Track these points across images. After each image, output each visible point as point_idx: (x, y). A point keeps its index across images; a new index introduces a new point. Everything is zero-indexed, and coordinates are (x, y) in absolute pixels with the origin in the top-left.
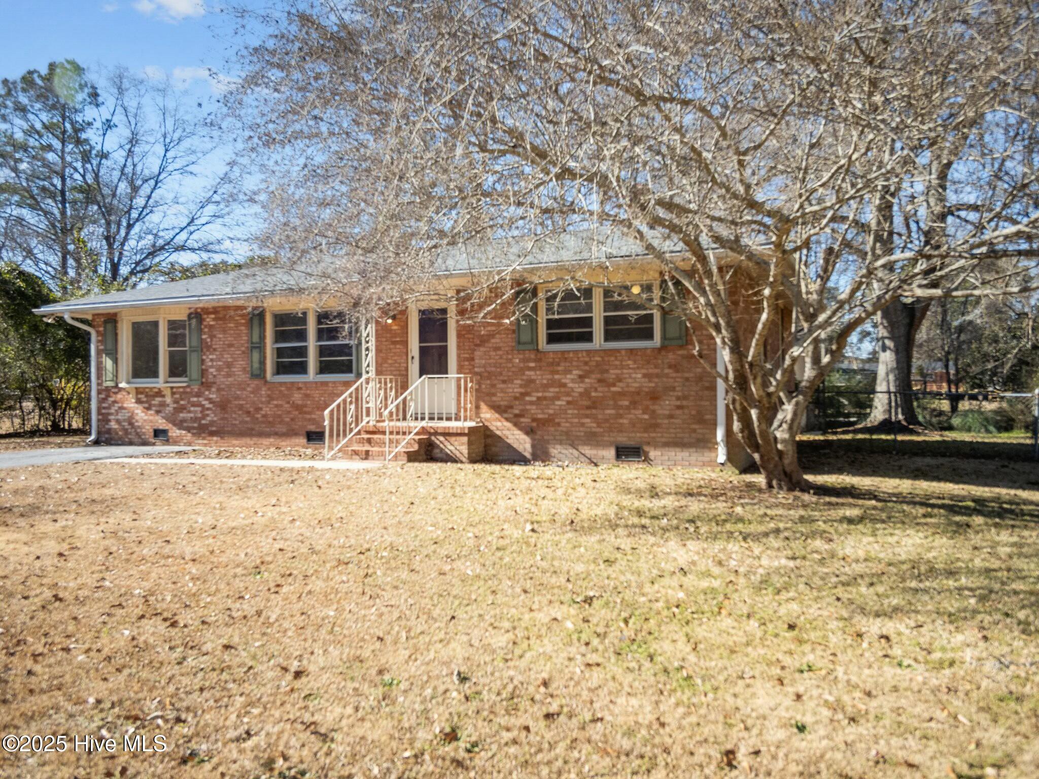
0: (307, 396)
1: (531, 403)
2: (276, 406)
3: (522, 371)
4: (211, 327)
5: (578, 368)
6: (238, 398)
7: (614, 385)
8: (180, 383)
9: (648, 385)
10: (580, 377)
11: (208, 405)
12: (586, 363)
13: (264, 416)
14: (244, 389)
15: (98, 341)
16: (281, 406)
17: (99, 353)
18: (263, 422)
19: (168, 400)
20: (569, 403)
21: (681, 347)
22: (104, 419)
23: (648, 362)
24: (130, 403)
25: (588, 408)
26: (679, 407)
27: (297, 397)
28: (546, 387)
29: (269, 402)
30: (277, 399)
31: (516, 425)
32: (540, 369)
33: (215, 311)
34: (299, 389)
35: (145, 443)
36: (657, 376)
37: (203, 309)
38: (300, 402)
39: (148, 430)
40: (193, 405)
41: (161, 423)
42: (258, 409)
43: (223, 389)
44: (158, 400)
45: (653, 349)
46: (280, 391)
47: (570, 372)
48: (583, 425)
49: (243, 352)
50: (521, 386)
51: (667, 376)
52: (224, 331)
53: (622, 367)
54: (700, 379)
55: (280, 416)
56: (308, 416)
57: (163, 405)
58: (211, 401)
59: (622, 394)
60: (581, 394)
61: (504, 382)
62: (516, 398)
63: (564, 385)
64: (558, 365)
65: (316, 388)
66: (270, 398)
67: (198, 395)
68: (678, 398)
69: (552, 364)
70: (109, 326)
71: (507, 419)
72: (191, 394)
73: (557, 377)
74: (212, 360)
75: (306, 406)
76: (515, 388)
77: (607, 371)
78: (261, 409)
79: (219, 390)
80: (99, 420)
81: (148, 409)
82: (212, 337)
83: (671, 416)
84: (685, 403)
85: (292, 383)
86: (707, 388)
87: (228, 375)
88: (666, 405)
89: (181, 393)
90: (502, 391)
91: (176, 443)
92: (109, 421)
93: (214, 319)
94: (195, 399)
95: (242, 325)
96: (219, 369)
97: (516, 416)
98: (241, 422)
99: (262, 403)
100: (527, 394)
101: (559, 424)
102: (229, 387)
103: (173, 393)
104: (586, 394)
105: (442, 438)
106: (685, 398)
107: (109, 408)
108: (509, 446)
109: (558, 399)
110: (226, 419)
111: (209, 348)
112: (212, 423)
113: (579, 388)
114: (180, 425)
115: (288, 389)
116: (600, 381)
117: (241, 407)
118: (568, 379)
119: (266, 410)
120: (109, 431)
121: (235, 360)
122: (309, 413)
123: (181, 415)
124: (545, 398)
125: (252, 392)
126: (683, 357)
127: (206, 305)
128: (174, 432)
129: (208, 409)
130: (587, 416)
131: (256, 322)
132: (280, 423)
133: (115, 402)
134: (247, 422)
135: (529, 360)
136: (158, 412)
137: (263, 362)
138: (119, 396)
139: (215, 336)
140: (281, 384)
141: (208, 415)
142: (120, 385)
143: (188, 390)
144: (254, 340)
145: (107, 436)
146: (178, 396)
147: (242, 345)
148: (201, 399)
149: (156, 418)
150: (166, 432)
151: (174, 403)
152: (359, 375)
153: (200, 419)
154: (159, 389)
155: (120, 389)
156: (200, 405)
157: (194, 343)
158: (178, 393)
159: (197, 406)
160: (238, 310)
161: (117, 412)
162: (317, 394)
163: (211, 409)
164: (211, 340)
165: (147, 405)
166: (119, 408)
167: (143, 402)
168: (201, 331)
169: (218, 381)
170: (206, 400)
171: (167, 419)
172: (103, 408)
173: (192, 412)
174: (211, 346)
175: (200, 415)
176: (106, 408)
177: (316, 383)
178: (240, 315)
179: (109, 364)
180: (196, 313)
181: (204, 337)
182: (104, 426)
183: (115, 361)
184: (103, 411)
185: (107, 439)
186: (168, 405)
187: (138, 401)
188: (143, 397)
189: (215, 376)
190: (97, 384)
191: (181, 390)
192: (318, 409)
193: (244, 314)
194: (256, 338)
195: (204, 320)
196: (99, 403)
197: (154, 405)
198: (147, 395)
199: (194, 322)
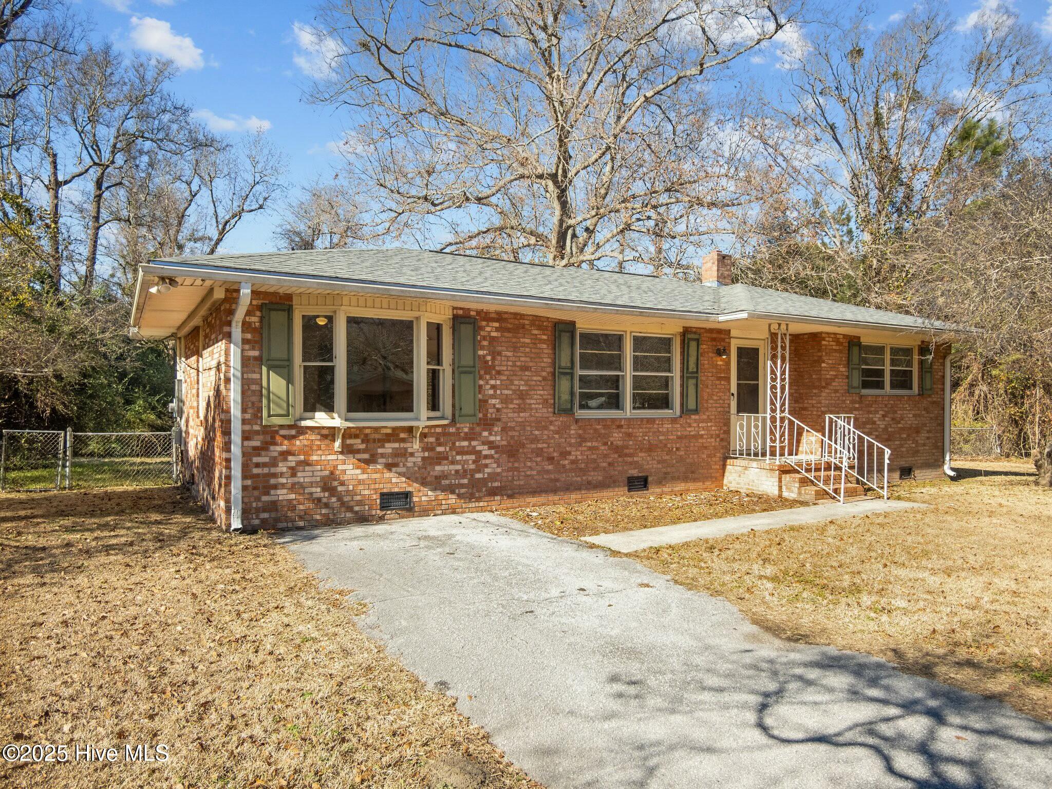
0: (629, 435)
2: (590, 448)
4: (493, 340)
6: (536, 440)
8: (436, 420)
9: (915, 423)
10: (883, 416)
11: (486, 451)
12: (885, 406)
13: (573, 462)
14: (545, 428)
15: (245, 341)
16: (597, 448)
17: (248, 363)
18: (571, 470)
19: (416, 445)
21: (930, 396)
22: (257, 484)
23: (916, 406)
24: (329, 454)
26: (927, 438)
27: (616, 437)
29: (580, 445)
30: (591, 440)
32: (862, 409)
33: (500, 317)
34: (620, 427)
35: (363, 519)
36: (919, 416)
37: (479, 312)
38: (620, 443)
40: (462, 452)
41: (396, 482)
42: (564, 454)
43: (512, 429)
44: (389, 447)
46: (596, 430)
47: (878, 412)
49: (544, 379)
51: (923, 416)
52: (515, 349)
53: (903, 409)
54: (937, 418)
55: (595, 461)
56: (629, 459)
57: (403, 454)
58: (491, 445)
59: (903, 429)
60: (883, 430)
63: (876, 423)
64: (872, 406)
65: (636, 426)
66: (582, 439)
67: (470, 437)
68: (928, 432)
69: (869, 406)
70: (278, 317)
72: (458, 436)
74: (493, 387)
75: (627, 447)
77: (896, 412)
78: (569, 453)
79: (504, 429)
80: (245, 488)
81: (372, 460)
82: (495, 354)
83: (924, 445)
84: (931, 435)
85: (611, 421)
86: (940, 425)
87: (521, 409)
88: (923, 437)
89: (438, 436)
91: (425, 512)
92: (272, 487)
93: (497, 329)
94: (465, 443)
96: (506, 400)
98: (539, 473)
99: (571, 445)
102: (522, 425)
103: (423, 436)
104: (887, 429)
106: (931, 431)
107: (274, 463)
110: (517, 469)
111: (488, 369)
112: (493, 477)
114: (436, 484)
115: (605, 427)
116: (893, 419)
117: (539, 452)
119: (576, 454)
120: (273, 506)
121: (532, 388)
122: (631, 455)
123: (438, 468)
125: (557, 432)
126: (930, 402)
127: (485, 307)
128: (423, 495)
129: (486, 457)
131: (565, 338)
132: (594, 469)
133: (285, 454)
134: (548, 472)
135: (855, 402)
136: (389, 467)
137: (572, 394)
138: (300, 442)
139: (499, 354)
140: (599, 421)
141: (486, 466)
142: (305, 423)
143: (452, 430)
144: (563, 364)
145: (265, 515)
146: (432, 440)
147: (543, 369)
148: (474, 443)
149: (387, 475)
150: (407, 495)
151: (424, 450)
152: (685, 411)
153: (473, 472)
154: (394, 429)
155: (302, 431)
156: (473, 451)
157: (467, 360)
158: (432, 435)
159: (467, 453)
160: (537, 321)
161: (293, 472)
162: (639, 433)
163: (491, 457)
164: (493, 359)
165: (366, 456)
166: (300, 463)
167: (358, 451)
168: (476, 345)
169: (504, 416)
170: (484, 443)
171: (410, 476)
172: (257, 465)
173: (458, 463)
174: (493, 367)
175: (472, 467)
176: (265, 465)
177: (642, 419)
178: (539, 328)
179: (276, 383)
180: (469, 317)
181: (481, 353)
182: (258, 499)
183: (290, 380)
184: (256, 471)
185: (264, 521)
186: (412, 455)
187: (347, 450)
188: (357, 443)
189: (498, 410)
190: (244, 422)
191: (439, 430)
192: (641, 451)
193: (546, 328)
194: (565, 361)
195: (482, 328)
196: (247, 455)
197: (383, 456)
198: (366, 440)
199: (466, 330)
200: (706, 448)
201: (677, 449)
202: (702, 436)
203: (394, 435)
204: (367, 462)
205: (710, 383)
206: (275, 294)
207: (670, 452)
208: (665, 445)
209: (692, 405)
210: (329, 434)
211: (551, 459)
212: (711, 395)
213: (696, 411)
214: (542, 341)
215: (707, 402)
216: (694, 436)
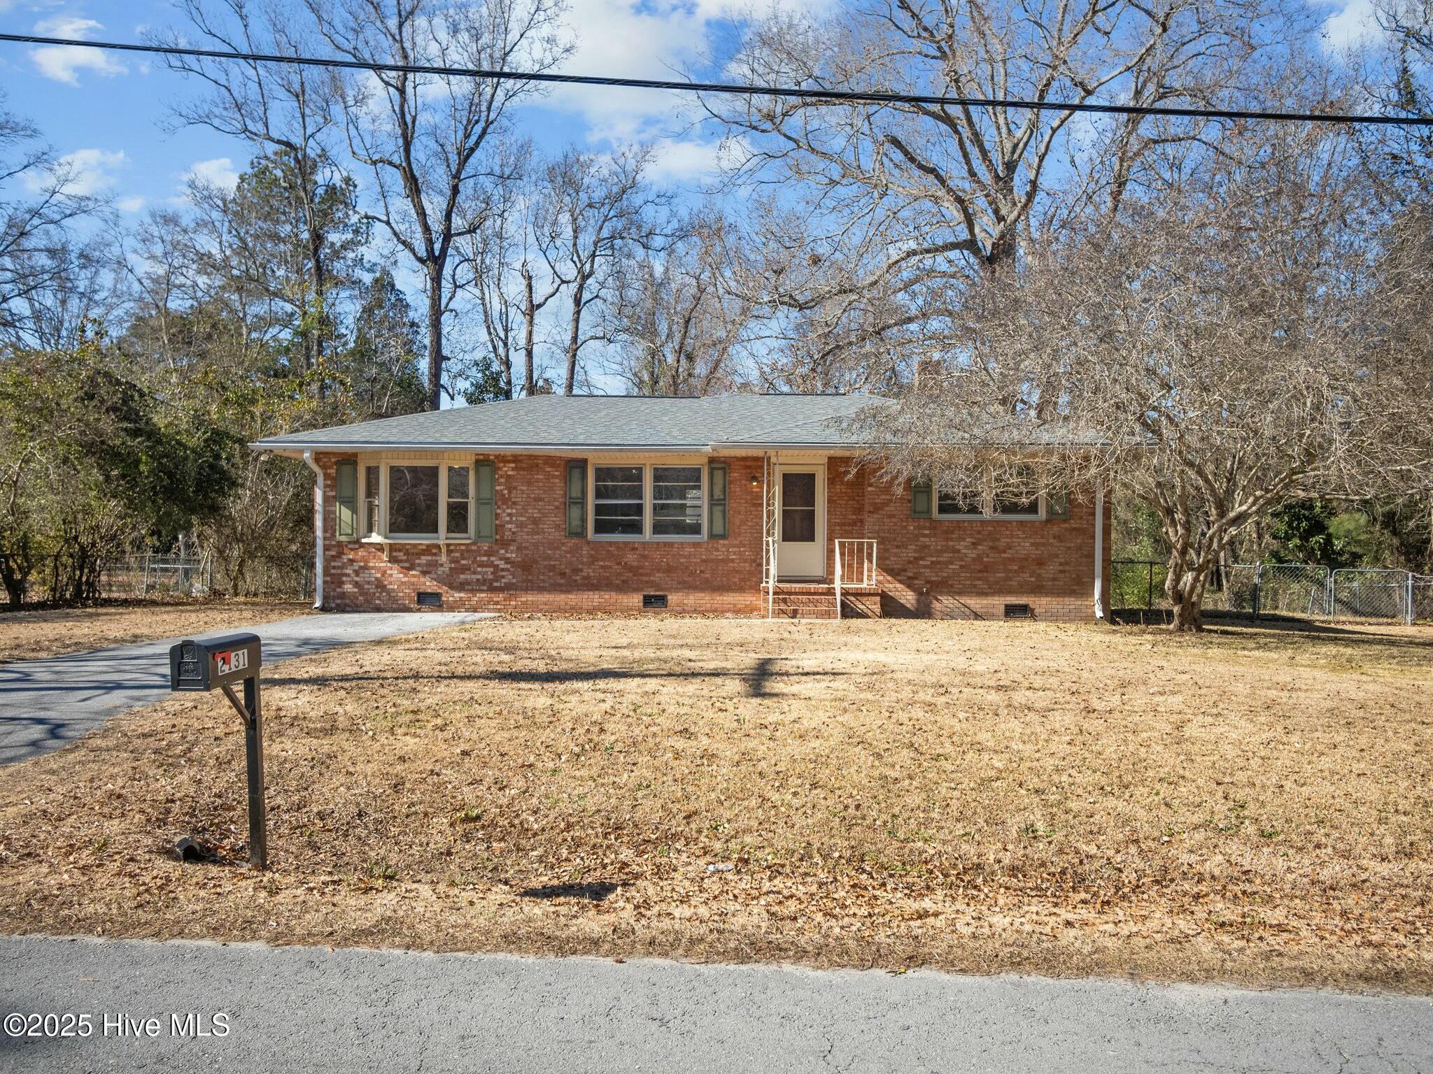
0: (645, 557)
1: (925, 567)
2: (602, 567)
3: (916, 537)
4: (509, 477)
5: (971, 536)
6: (549, 558)
7: (1004, 552)
8: (460, 539)
9: (1035, 553)
10: (973, 544)
11: (502, 565)
12: (979, 532)
13: (584, 578)
14: (557, 548)
15: (326, 486)
16: (609, 567)
17: (326, 499)
18: (582, 585)
19: (443, 558)
20: (962, 567)
21: (1065, 521)
22: (334, 580)
23: (1036, 533)
24: (381, 562)
25: (980, 571)
26: (1061, 572)
27: (631, 558)
28: (940, 552)
29: (592, 563)
30: (603, 560)
31: (909, 586)
32: (935, 536)
33: (516, 459)
34: (634, 549)
35: (404, 609)
36: (1043, 545)
37: (497, 457)
38: (635, 564)
39: (406, 595)
40: (482, 565)
41: (429, 585)
42: (576, 571)
43: (526, 548)
44: (424, 559)
45: (1041, 522)
46: (608, 551)
47: (964, 540)
48: (975, 586)
49: (557, 508)
50: (915, 551)
51: (1052, 545)
52: (529, 483)
53: (1012, 536)
54: (1080, 548)
55: (607, 578)
56: (646, 579)
57: (435, 564)
58: (507, 561)
59: (1012, 560)
60: (974, 559)
61: (898, 547)
62: (910, 562)
63: (958, 551)
64: (952, 532)
65: (657, 549)
66: (594, 559)
67: (489, 554)
68: (1061, 564)
69: (946, 532)
70: (346, 469)
71: (900, 582)
72: (478, 553)
73: (951, 543)
74: (509, 515)
75: (643, 567)
76: (910, 552)
77: (998, 540)
78: (581, 570)
79: (518, 548)
80: (325, 582)
82: (510, 489)
83: (1054, 579)
84: (1067, 568)
85: (626, 544)
86: (1086, 556)
87: (534, 533)
88: (1051, 569)
89: (462, 552)
90: (896, 555)
91: (451, 609)
92: (343, 583)
93: (513, 469)
94: (485, 559)
95: (557, 477)
96: (521, 525)
97: (909, 578)
99: (582, 563)
100: (922, 558)
101: (952, 586)
102: (536, 545)
103: (449, 552)
104: (978, 559)
105: (852, 599)
106: (1067, 563)
107: (344, 567)
108: (902, 606)
109: (952, 563)
110: (530, 581)
111: (505, 501)
112: (508, 586)
113: (972, 554)
114: (461, 587)
115: (618, 548)
116: (991, 548)
117: (552, 568)
118: (961, 546)
119: (587, 571)
120: (343, 595)
121: (545, 515)
122: (646, 575)
123: (462, 576)
124: (939, 563)
125: (569, 552)
126: (1066, 529)
127: (503, 452)
128: (450, 596)
129: (503, 570)
130: (979, 579)
131: (576, 474)
132: (607, 585)
133: (352, 561)
135: (924, 528)
136: (424, 573)
137: (584, 520)
138: (361, 553)
139: (515, 488)
140: (610, 544)
141: (503, 577)
142: (364, 541)
143: (474, 548)
144: (574, 495)
145: (338, 601)
146: (457, 555)
147: (555, 499)
148: (492, 559)
149: (422, 579)
150: (437, 596)
151: (451, 562)
152: (712, 536)
153: (492, 581)
154: (428, 546)
155: (362, 545)
156: (492, 565)
157: (486, 494)
158: (457, 551)
159: (486, 566)
160: (550, 460)
161: (357, 573)
162: (657, 555)
163: (507, 570)
164: (510, 492)
165: (407, 565)
166: (361, 567)
167: (401, 561)
168: (494, 482)
169: (518, 538)
170: (501, 559)
171: (440, 580)
172: (334, 568)
173: (479, 573)
174: (510, 499)
175: (491, 577)
176: (338, 567)
177: (658, 544)
178: (553, 466)
179: (346, 514)
180: (488, 460)
181: (498, 488)
182: (334, 590)
183: (354, 511)
184: (333, 571)
185: (338, 605)
186: (442, 565)
187: (393, 560)
188: (401, 555)
189: (514, 533)
190: (325, 539)
191: (463, 548)
192: (659, 571)
193: (559, 466)
194: (576, 492)
195: (499, 469)
196: (327, 561)
197: (419, 565)
198: (407, 553)
199: (485, 470)
200: (738, 572)
201: (702, 572)
202: (733, 561)
203: (428, 550)
204: (409, 569)
205: (743, 509)
206: (345, 453)
207: (692, 574)
208: (687, 568)
209: (718, 529)
210: (380, 548)
211: (563, 574)
212: (743, 522)
213: (723, 537)
214: (554, 477)
215: (739, 527)
216: (722, 560)
